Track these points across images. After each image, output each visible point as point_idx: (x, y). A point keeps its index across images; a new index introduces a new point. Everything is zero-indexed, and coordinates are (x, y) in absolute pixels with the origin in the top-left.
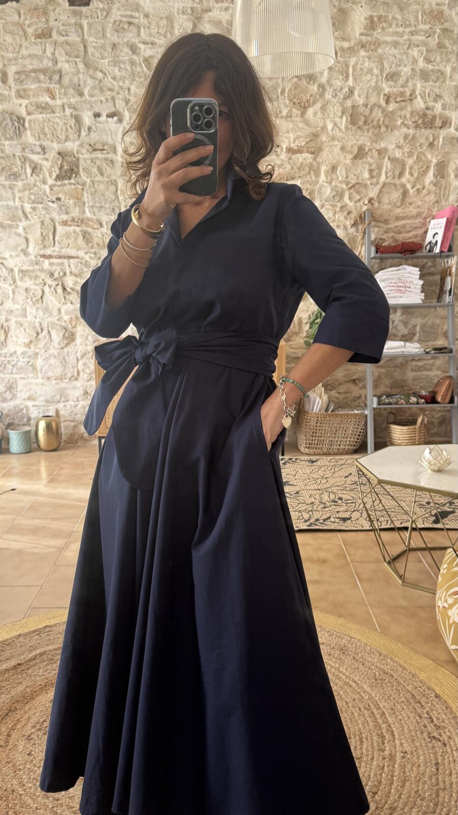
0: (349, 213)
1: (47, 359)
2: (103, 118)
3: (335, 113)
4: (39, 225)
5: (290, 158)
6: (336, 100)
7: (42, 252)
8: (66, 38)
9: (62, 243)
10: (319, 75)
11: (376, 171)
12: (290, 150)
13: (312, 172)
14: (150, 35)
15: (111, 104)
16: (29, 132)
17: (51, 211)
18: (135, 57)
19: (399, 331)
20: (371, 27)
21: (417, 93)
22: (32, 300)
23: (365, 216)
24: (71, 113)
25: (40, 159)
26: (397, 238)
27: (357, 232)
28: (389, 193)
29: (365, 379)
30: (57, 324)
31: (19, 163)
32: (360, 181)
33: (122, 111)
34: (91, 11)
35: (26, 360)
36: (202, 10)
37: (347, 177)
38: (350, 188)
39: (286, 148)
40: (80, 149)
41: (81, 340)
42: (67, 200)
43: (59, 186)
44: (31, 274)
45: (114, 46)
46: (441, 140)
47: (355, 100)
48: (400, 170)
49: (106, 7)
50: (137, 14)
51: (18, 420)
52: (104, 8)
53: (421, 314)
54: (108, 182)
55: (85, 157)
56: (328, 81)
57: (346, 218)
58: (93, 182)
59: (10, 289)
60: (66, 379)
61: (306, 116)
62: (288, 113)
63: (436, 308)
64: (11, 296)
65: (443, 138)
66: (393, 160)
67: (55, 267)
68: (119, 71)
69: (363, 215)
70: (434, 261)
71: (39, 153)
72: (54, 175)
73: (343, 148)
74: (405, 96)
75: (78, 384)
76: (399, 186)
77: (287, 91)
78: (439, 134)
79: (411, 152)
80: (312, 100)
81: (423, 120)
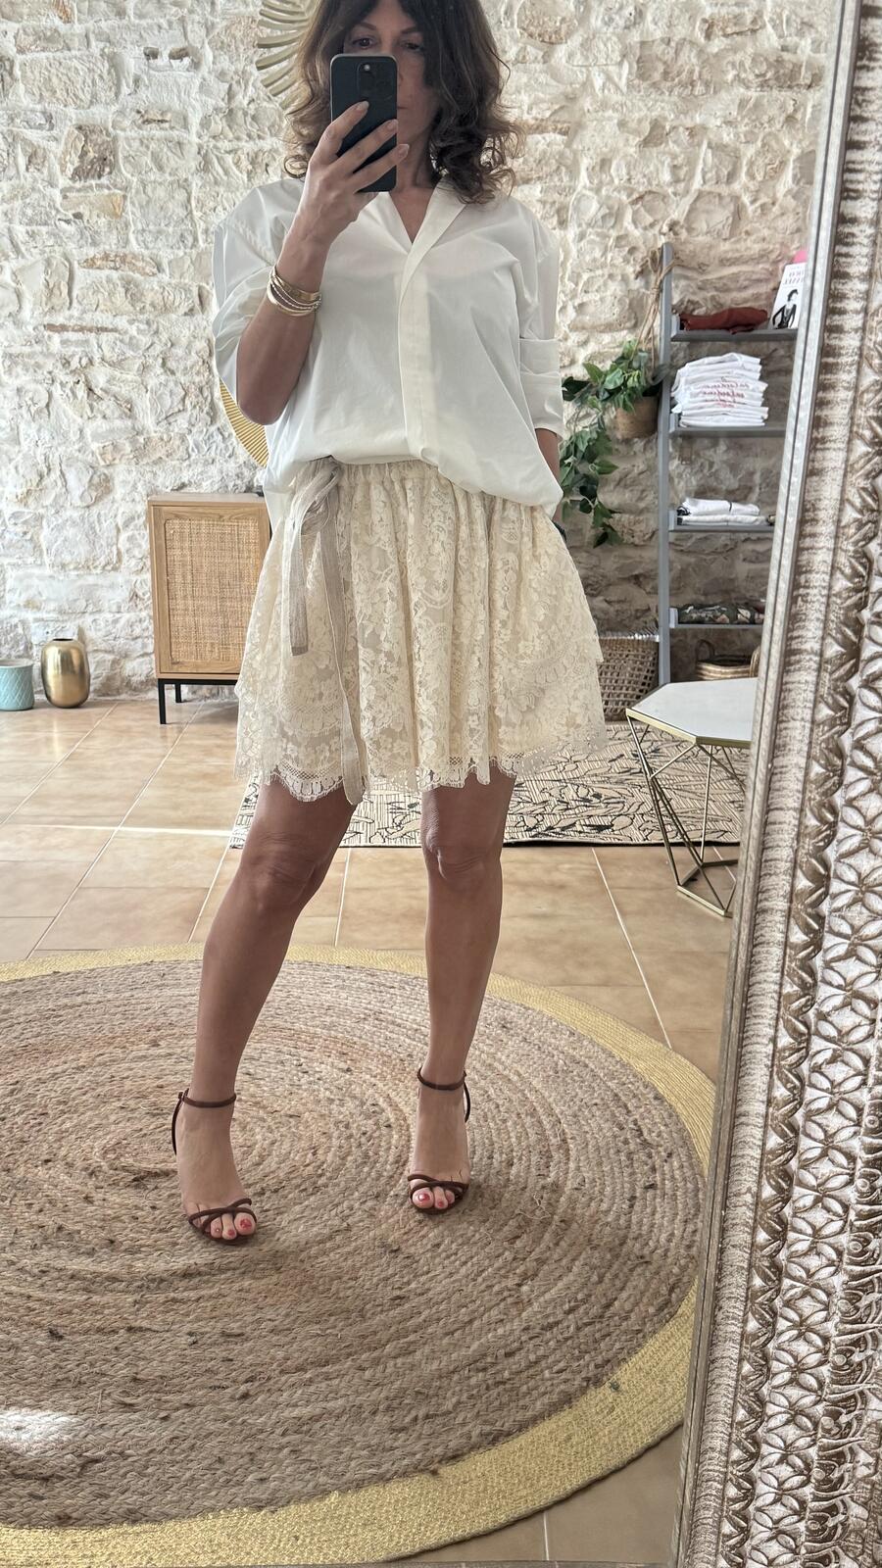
0: (632, 250)
1: (59, 528)
2: (163, 60)
3: (608, 57)
4: (41, 267)
6: (611, 29)
7: (47, 320)
9: (85, 302)
11: (685, 169)
13: (563, 169)
15: (177, 32)
16: (21, 88)
17: (65, 240)
19: (722, 482)
21: (766, 19)
22: (29, 410)
23: (661, 257)
24: (103, 50)
25: (44, 138)
26: (722, 301)
27: (647, 289)
28: (708, 212)
29: (656, 575)
30: (77, 459)
31: (3, 146)
32: (654, 190)
33: (198, 46)
35: (20, 529)
37: (629, 180)
38: (635, 202)
40: (120, 119)
41: (123, 491)
42: (95, 218)
43: (79, 190)
44: (27, 360)
46: (809, 110)
47: (648, 30)
48: (730, 168)
53: (763, 450)
54: (171, 183)
55: (128, 136)
57: (626, 261)
58: (144, 184)
60: (95, 568)
61: (552, 61)
62: (517, 54)
65: (814, 106)
66: (717, 148)
67: (73, 348)
69: (658, 255)
70: (789, 347)
71: (40, 127)
72: (70, 171)
73: (622, 124)
74: (743, 24)
75: (120, 578)
76: (728, 200)
77: (516, 11)
78: (807, 99)
79: (752, 132)
80: (564, 27)
81: (777, 72)
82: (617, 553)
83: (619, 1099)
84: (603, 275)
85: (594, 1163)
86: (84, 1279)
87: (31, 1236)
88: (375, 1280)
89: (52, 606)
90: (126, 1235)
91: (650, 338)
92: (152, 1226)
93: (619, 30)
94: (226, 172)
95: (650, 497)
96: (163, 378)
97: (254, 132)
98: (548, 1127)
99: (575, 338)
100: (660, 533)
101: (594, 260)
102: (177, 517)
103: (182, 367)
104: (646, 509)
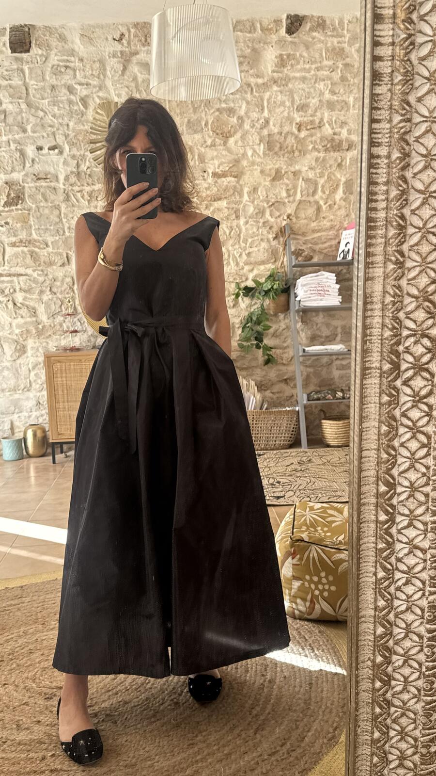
0: (271, 228)
2: (45, 151)
3: (253, 142)
5: (216, 182)
6: (254, 130)
8: (9, 82)
9: (11, 262)
10: (238, 109)
11: (292, 191)
12: (215, 175)
13: (236, 193)
14: (85, 77)
15: (52, 138)
17: (1, 234)
18: (72, 97)
20: (282, 64)
21: (325, 120)
23: (285, 230)
24: (16, 147)
26: (316, 249)
27: (279, 245)
28: (305, 209)
29: (295, 378)
30: (8, 338)
32: (279, 200)
33: (62, 144)
34: (31, 57)
36: (131, 53)
37: (267, 197)
38: (270, 206)
39: (212, 173)
40: (25, 178)
41: (32, 352)
42: (15, 224)
43: (7, 212)
45: (53, 87)
46: (349, 161)
47: (271, 129)
48: (313, 189)
49: (45, 53)
50: (72, 59)
52: (43, 54)
53: (341, 316)
54: (51, 207)
55: (29, 186)
56: (246, 113)
57: (268, 233)
58: (38, 208)
60: (19, 390)
61: (228, 145)
62: (211, 142)
65: (350, 159)
66: (307, 180)
67: (6, 285)
68: (58, 110)
69: (283, 229)
70: (349, 268)
72: (3, 202)
73: (262, 172)
74: (315, 124)
75: (31, 395)
76: (313, 203)
77: (210, 122)
78: (346, 156)
79: (322, 172)
80: (233, 130)
81: (332, 144)
82: (275, 369)
84: (258, 239)
91: (282, 266)
93: (258, 130)
94: (78, 201)
95: (289, 341)
96: (50, 296)
97: (90, 181)
99: (247, 268)
100: (296, 358)
101: (254, 233)
102: (59, 362)
103: (59, 291)
104: (288, 347)
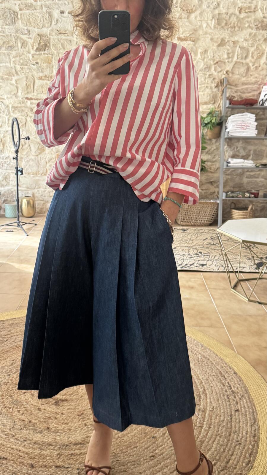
0: (214, 79)
1: (28, 161)
2: (66, 14)
3: (208, 18)
4: (25, 79)
6: (209, 9)
7: (26, 96)
9: (38, 91)
11: (232, 54)
12: (179, 39)
16: (20, 21)
17: (33, 70)
19: (240, 153)
21: (259, 7)
23: (224, 81)
24: (47, 10)
25: (27, 38)
26: (242, 96)
27: (219, 91)
28: (239, 68)
29: (219, 181)
30: (34, 141)
31: (14, 40)
32: (222, 60)
37: (214, 57)
38: (215, 64)
39: (178, 37)
40: (51, 32)
41: (48, 151)
42: (43, 64)
43: (38, 55)
44: (19, 109)
47: (222, 9)
48: (246, 54)
51: (10, 198)
53: (254, 144)
55: (54, 38)
57: (212, 82)
58: (59, 53)
59: (7, 118)
60: (39, 174)
61: (190, 19)
62: (179, 16)
63: (263, 139)
64: (7, 122)
66: (242, 48)
67: (34, 105)
69: (222, 81)
70: (264, 112)
71: (26, 34)
72: (35, 48)
73: (212, 39)
74: (251, 9)
76: (245, 64)
77: (179, 2)
79: (253, 43)
80: (194, 9)
81: (262, 25)
82: (205, 174)
83: (221, 374)
84: (204, 87)
85: (216, 400)
86: (39, 444)
87: (20, 424)
88: (143, 448)
89: (24, 186)
90: (53, 426)
91: (219, 107)
92: (62, 422)
93: (212, 10)
95: (217, 157)
98: (198, 384)
100: (221, 169)
101: (202, 82)
104: (215, 161)
